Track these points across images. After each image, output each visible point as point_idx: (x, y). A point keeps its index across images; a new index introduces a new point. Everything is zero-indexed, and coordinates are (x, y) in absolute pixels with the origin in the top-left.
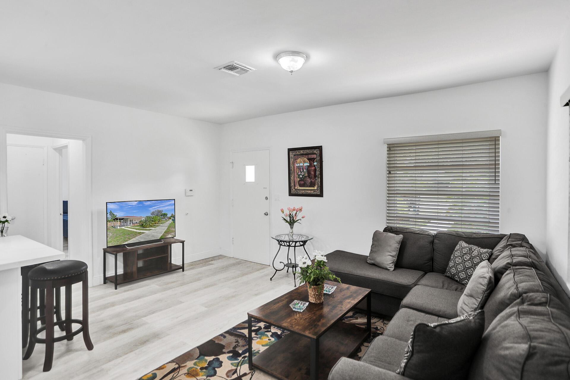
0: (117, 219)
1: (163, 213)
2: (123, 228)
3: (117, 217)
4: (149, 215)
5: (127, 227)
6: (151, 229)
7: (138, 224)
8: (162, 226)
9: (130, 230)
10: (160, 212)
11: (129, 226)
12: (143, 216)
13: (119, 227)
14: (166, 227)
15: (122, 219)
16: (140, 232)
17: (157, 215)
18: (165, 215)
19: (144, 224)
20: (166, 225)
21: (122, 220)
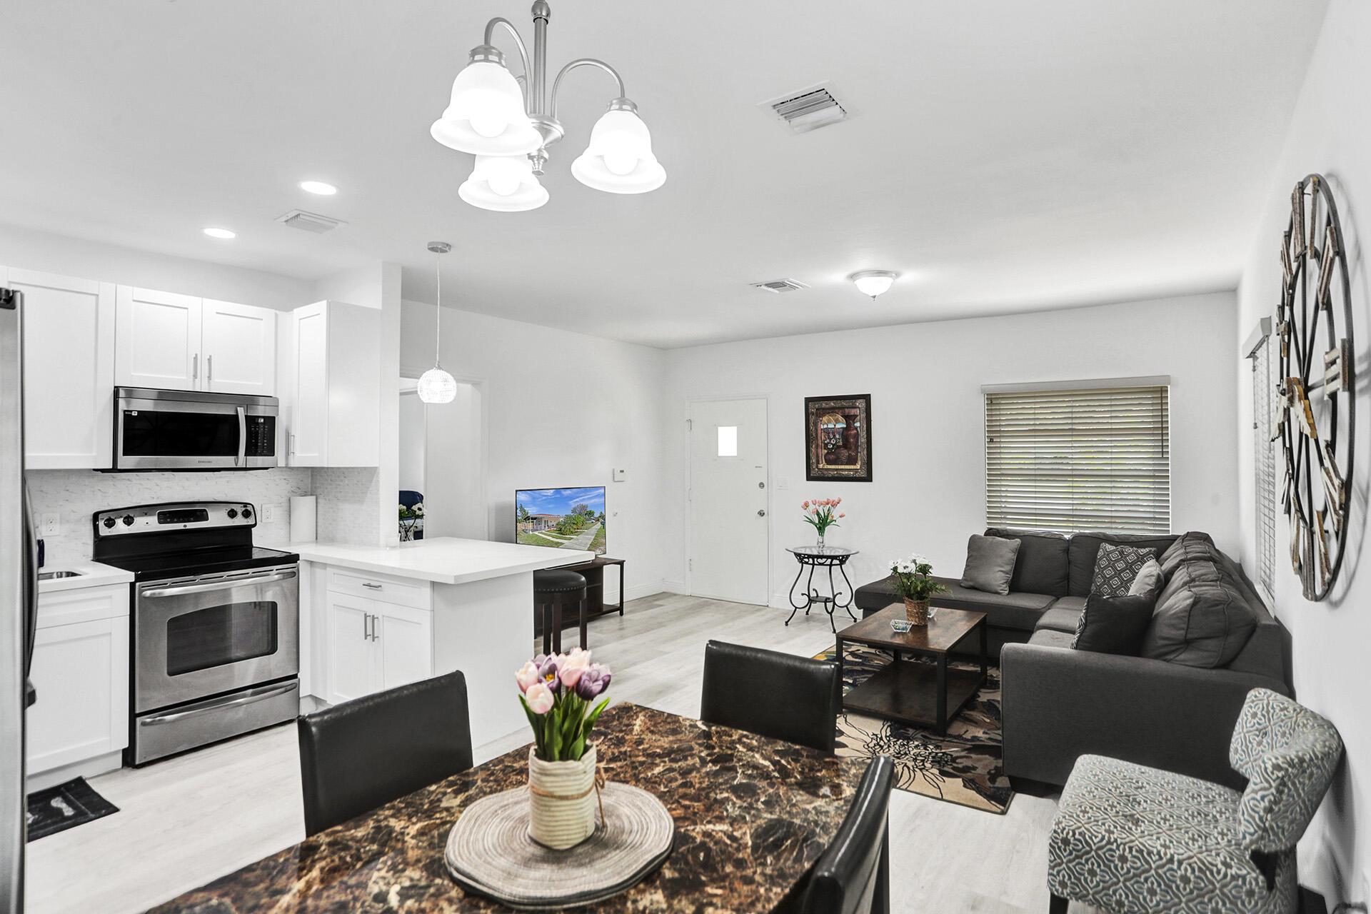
0: (528, 518)
1: (588, 510)
2: (536, 533)
3: (529, 515)
4: (570, 513)
5: (541, 533)
6: (572, 538)
7: (555, 529)
8: (588, 534)
9: (543, 538)
10: (584, 507)
11: (544, 531)
12: (561, 514)
13: (531, 533)
14: (592, 535)
15: (535, 519)
16: (558, 543)
17: (580, 514)
18: (591, 513)
19: (563, 529)
20: (592, 532)
21: (535, 521)
